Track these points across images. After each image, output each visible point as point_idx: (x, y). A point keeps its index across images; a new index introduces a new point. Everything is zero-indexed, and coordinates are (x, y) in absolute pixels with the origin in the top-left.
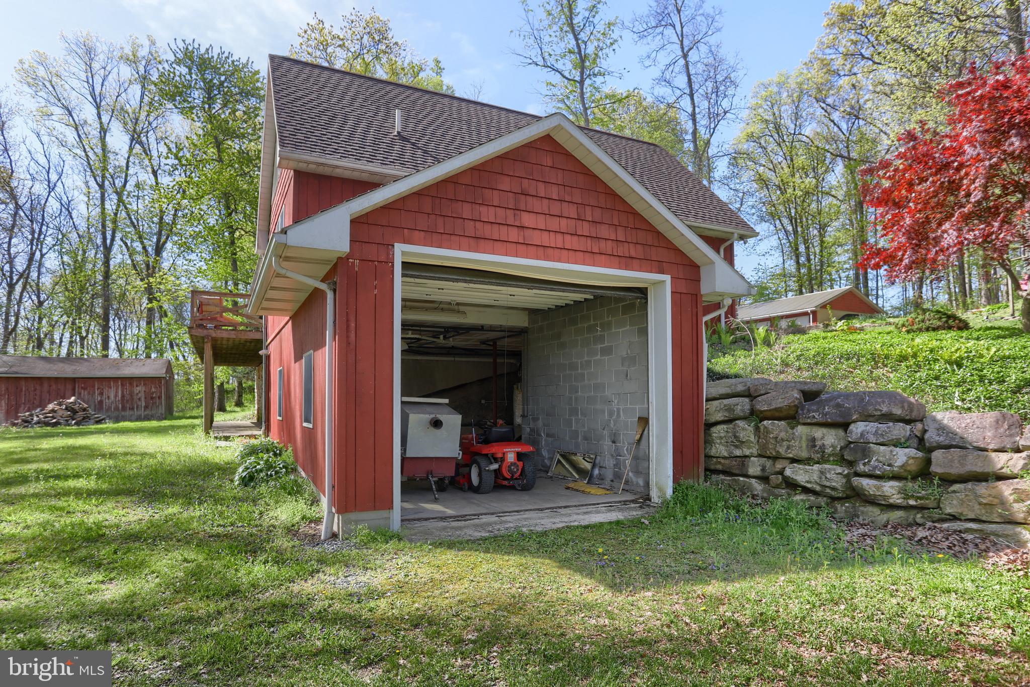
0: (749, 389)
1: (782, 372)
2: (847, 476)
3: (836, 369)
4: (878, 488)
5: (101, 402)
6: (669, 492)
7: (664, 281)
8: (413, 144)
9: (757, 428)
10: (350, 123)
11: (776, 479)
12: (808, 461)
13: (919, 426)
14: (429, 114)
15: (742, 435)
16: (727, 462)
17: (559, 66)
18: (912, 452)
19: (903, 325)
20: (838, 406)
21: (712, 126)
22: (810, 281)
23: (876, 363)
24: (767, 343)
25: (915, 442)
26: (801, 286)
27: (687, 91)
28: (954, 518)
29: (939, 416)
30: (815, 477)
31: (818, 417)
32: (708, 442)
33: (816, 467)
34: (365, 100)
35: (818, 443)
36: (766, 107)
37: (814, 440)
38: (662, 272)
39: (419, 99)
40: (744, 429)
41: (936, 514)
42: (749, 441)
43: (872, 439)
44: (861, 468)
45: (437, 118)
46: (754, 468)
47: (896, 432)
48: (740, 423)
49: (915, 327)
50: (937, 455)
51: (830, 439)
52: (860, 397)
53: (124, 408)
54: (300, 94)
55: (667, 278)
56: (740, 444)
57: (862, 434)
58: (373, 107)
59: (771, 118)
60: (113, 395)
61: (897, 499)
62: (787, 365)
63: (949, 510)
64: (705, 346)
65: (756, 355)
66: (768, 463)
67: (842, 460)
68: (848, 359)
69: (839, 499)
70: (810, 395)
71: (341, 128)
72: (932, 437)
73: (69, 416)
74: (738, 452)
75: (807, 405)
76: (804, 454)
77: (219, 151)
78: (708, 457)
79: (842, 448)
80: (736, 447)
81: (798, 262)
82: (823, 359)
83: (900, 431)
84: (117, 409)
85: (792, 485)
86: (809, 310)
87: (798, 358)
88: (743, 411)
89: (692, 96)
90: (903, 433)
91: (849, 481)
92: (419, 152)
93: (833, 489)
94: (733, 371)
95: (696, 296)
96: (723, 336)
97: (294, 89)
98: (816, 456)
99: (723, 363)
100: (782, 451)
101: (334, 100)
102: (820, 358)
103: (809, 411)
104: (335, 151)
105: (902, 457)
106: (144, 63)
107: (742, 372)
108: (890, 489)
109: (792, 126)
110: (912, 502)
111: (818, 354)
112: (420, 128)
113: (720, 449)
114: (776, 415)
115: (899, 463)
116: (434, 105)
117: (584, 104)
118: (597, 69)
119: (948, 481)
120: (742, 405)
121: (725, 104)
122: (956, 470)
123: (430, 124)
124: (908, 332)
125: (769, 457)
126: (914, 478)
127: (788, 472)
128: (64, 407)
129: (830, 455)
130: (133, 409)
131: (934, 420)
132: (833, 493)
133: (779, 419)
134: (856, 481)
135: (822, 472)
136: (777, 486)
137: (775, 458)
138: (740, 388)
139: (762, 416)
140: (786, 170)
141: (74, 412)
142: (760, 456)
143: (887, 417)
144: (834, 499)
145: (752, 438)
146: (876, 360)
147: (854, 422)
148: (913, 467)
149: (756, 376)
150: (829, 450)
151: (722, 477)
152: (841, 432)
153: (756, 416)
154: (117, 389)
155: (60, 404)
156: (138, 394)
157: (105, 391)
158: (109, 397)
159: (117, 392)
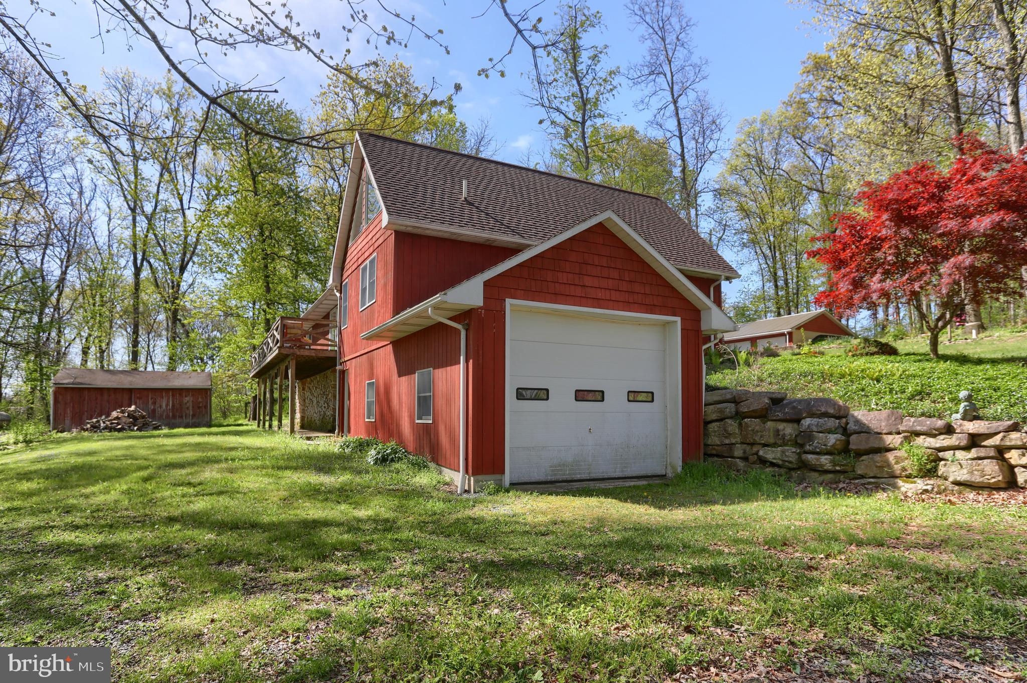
0: (734, 397)
1: (758, 386)
2: (799, 454)
3: (796, 383)
4: (818, 460)
5: (154, 411)
6: (679, 469)
7: (676, 322)
8: (477, 207)
9: (740, 424)
10: (429, 191)
11: (753, 458)
12: (774, 445)
13: (844, 420)
14: (482, 180)
15: (730, 429)
16: (719, 448)
17: (563, 108)
18: (839, 436)
19: (850, 351)
20: (794, 408)
21: (700, 166)
22: (788, 302)
23: (824, 379)
24: (747, 364)
25: (841, 430)
26: (779, 308)
27: (677, 133)
28: (862, 477)
29: (856, 413)
30: (779, 455)
31: (780, 415)
32: (706, 435)
33: (779, 449)
34: (435, 170)
35: (781, 433)
36: (749, 142)
37: (778, 431)
38: (674, 314)
39: (472, 166)
40: (731, 425)
41: (851, 475)
42: (734, 433)
43: (815, 429)
44: (808, 448)
45: (489, 183)
46: (738, 452)
47: (829, 424)
48: (729, 421)
49: (858, 352)
50: (853, 438)
51: (788, 430)
52: (807, 402)
53: (174, 417)
54: (388, 167)
55: (678, 319)
56: (729, 435)
57: (809, 426)
58: (441, 176)
59: (753, 153)
60: (165, 404)
61: (829, 467)
62: (762, 381)
63: (859, 472)
64: (704, 367)
65: (740, 373)
66: (748, 448)
67: (796, 444)
68: (805, 376)
69: (794, 469)
70: (777, 401)
71: (424, 196)
72: (852, 426)
73: (131, 423)
74: (727, 441)
75: (774, 408)
76: (772, 441)
77: (255, 183)
78: (706, 445)
79: (796, 436)
80: (726, 437)
81: (776, 286)
82: (787, 376)
83: (832, 423)
84: (167, 417)
85: (763, 462)
86: (785, 331)
87: (770, 375)
88: (730, 412)
89: (681, 138)
90: (833, 425)
91: (800, 457)
92: (483, 215)
93: (790, 462)
94: (722, 385)
95: (698, 331)
96: (713, 358)
97: (383, 162)
98: (780, 442)
99: (715, 379)
100: (757, 439)
101: (413, 171)
102: (786, 375)
103: (775, 411)
104: (425, 217)
105: (833, 439)
106: (177, 97)
107: (729, 385)
108: (825, 460)
109: (772, 161)
110: (838, 468)
111: (784, 372)
112: (479, 193)
113: (714, 440)
114: (753, 415)
115: (830, 444)
116: (484, 171)
117: (585, 144)
118: (597, 112)
119: (859, 454)
120: (730, 408)
121: (711, 146)
122: (863, 446)
123: (485, 189)
124: (853, 356)
125: (748, 444)
126: (839, 453)
127: (761, 453)
128: (126, 415)
129: (788, 441)
130: (181, 417)
131: (853, 416)
132: (790, 465)
133: (755, 418)
134: (804, 456)
135: (783, 452)
136: (754, 463)
137: (752, 444)
138: (729, 396)
139: (744, 416)
140: (767, 201)
141: (135, 419)
142: (742, 443)
143: (826, 415)
144: (790, 469)
145: (737, 431)
146: (825, 377)
147: (804, 418)
148: (839, 446)
149: (739, 388)
150: (787, 438)
151: (716, 459)
152: (796, 425)
153: (739, 416)
154: (168, 399)
155: (123, 412)
156: (186, 404)
157: (158, 400)
158: (161, 406)
159: (168, 402)
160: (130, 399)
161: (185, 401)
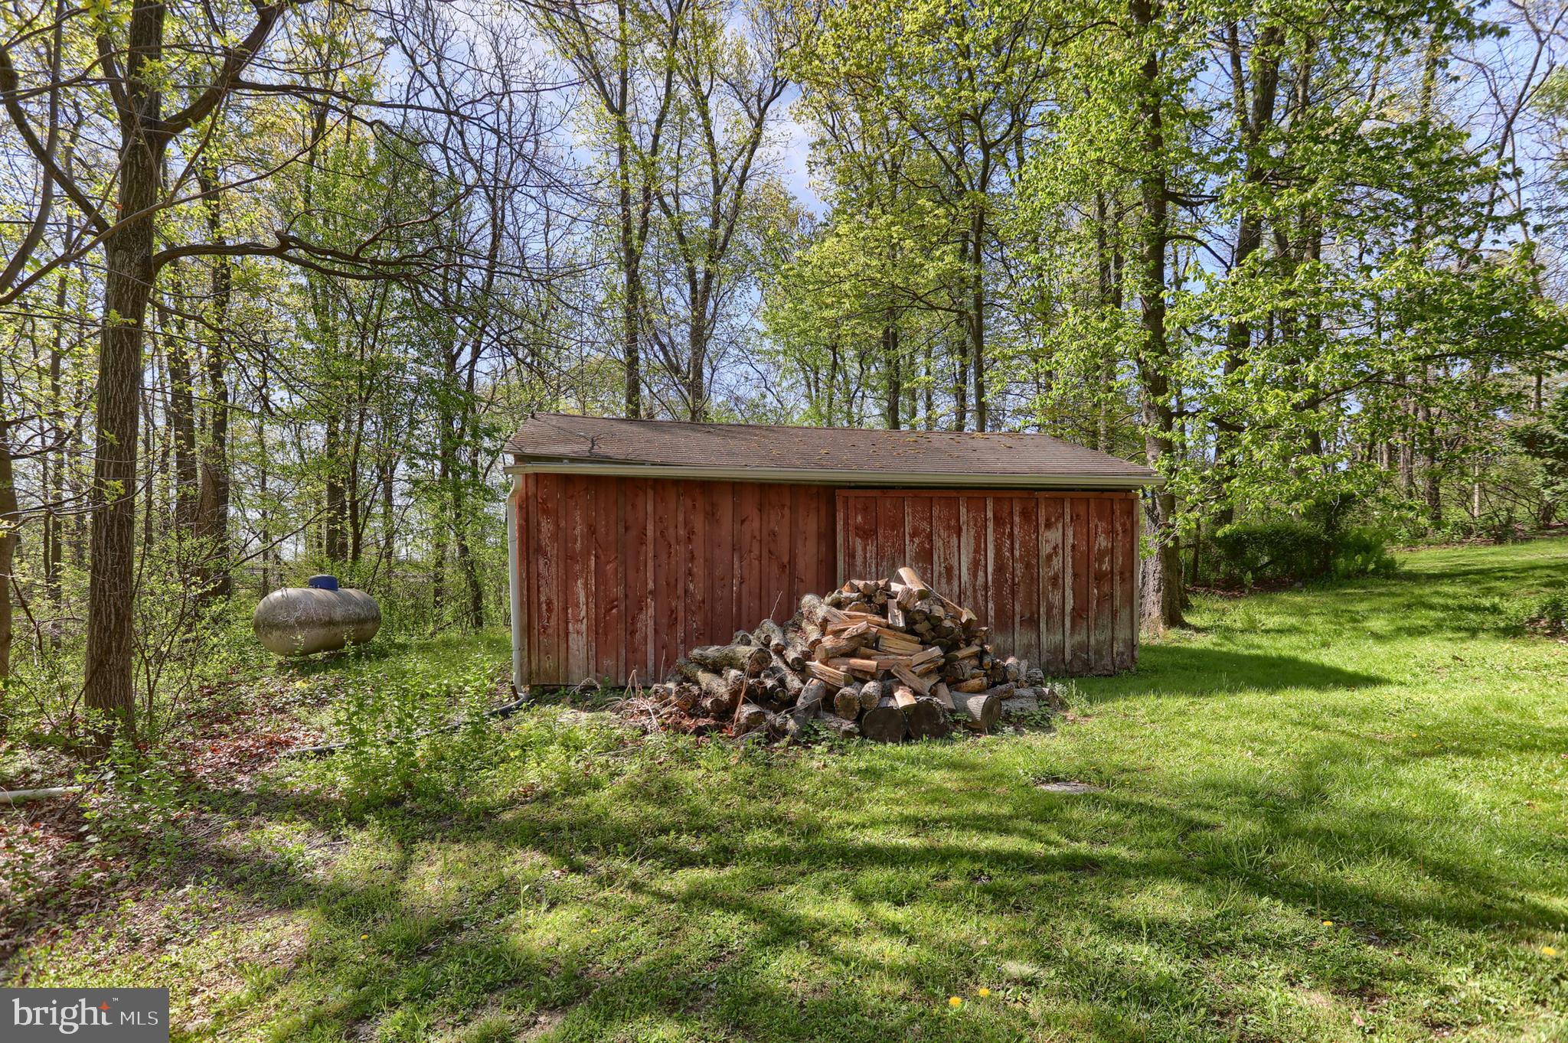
156: (1049, 557)
157: (938, 543)
158: (949, 570)
159: (979, 549)
161: (1046, 549)
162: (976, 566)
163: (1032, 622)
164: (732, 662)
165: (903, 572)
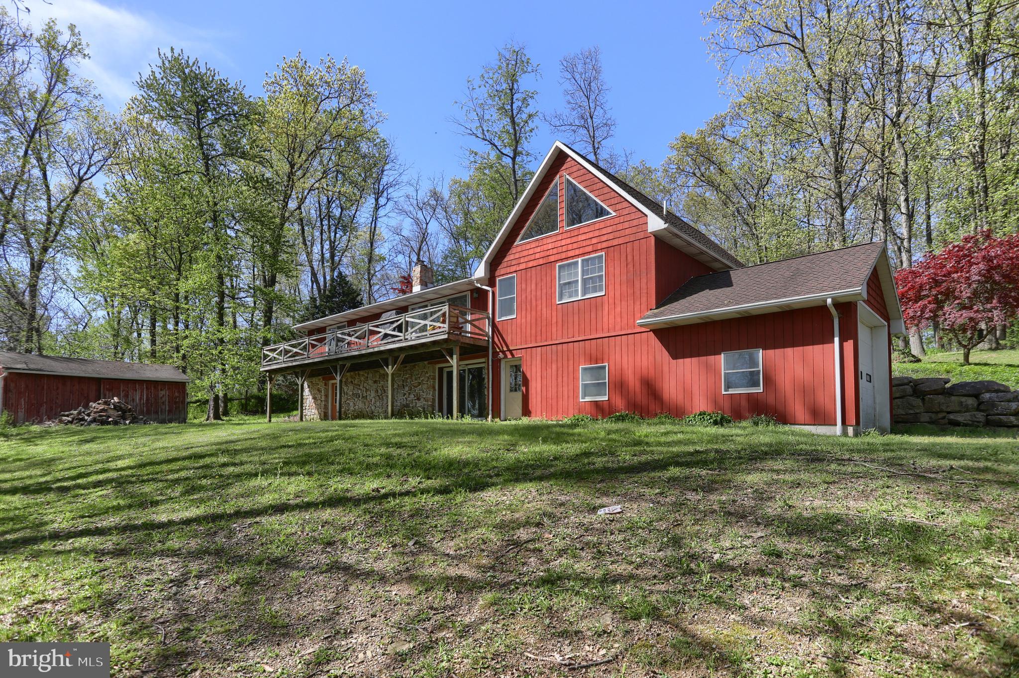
7: (886, 326)
12: (959, 412)
15: (914, 403)
16: (905, 417)
20: (973, 387)
31: (964, 392)
33: (967, 414)
35: (964, 404)
37: (961, 402)
40: (914, 400)
42: (919, 406)
43: (996, 400)
51: (970, 401)
52: (982, 383)
56: (913, 407)
57: (990, 398)
60: (138, 398)
66: (933, 415)
67: (979, 410)
69: (979, 427)
74: (912, 412)
76: (958, 409)
79: (978, 405)
80: (910, 409)
88: (910, 392)
93: (978, 422)
98: (964, 410)
100: (944, 408)
103: (958, 389)
113: (899, 411)
114: (933, 393)
120: (909, 389)
125: (933, 412)
127: (952, 417)
128: (112, 407)
133: (937, 395)
135: (973, 415)
136: (945, 424)
137: (937, 412)
138: (906, 381)
141: (123, 412)
142: (926, 412)
144: (976, 427)
145: (921, 404)
147: (983, 393)
150: (970, 407)
152: (974, 398)
153: (919, 394)
154: (142, 392)
155: (106, 403)
156: (161, 398)
157: (130, 393)
158: (133, 399)
159: (142, 395)
160: (98, 391)
161: (160, 396)
162: (141, 399)
163: (157, 412)
164: (72, 414)
165: (115, 398)
